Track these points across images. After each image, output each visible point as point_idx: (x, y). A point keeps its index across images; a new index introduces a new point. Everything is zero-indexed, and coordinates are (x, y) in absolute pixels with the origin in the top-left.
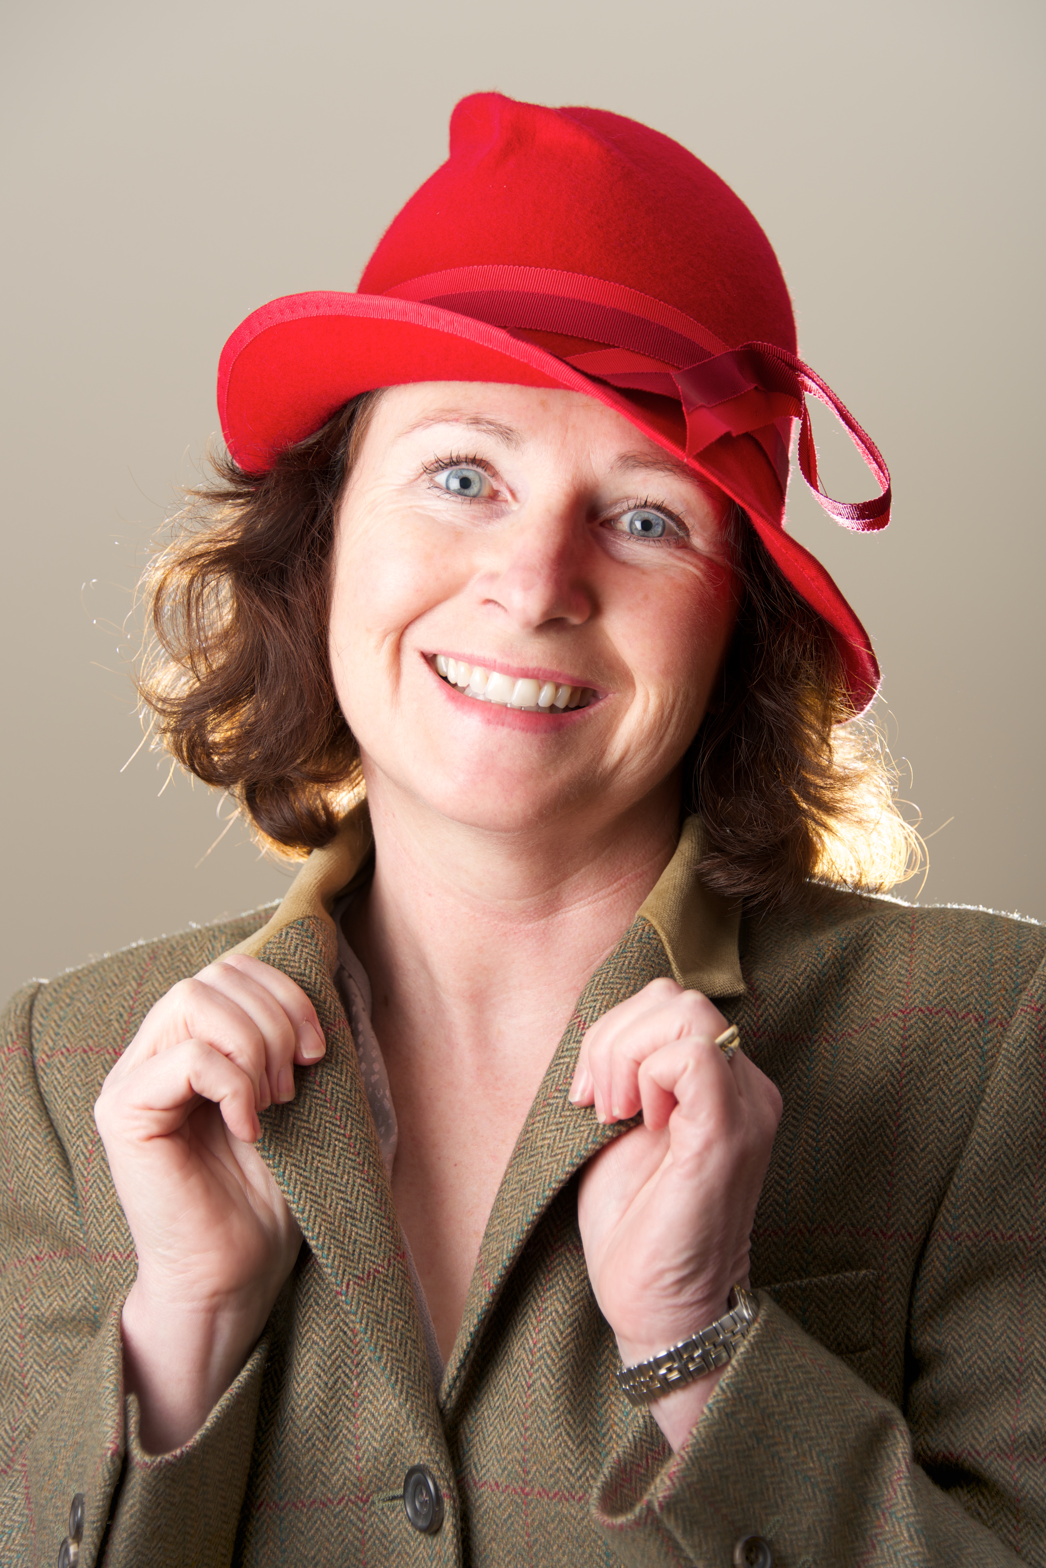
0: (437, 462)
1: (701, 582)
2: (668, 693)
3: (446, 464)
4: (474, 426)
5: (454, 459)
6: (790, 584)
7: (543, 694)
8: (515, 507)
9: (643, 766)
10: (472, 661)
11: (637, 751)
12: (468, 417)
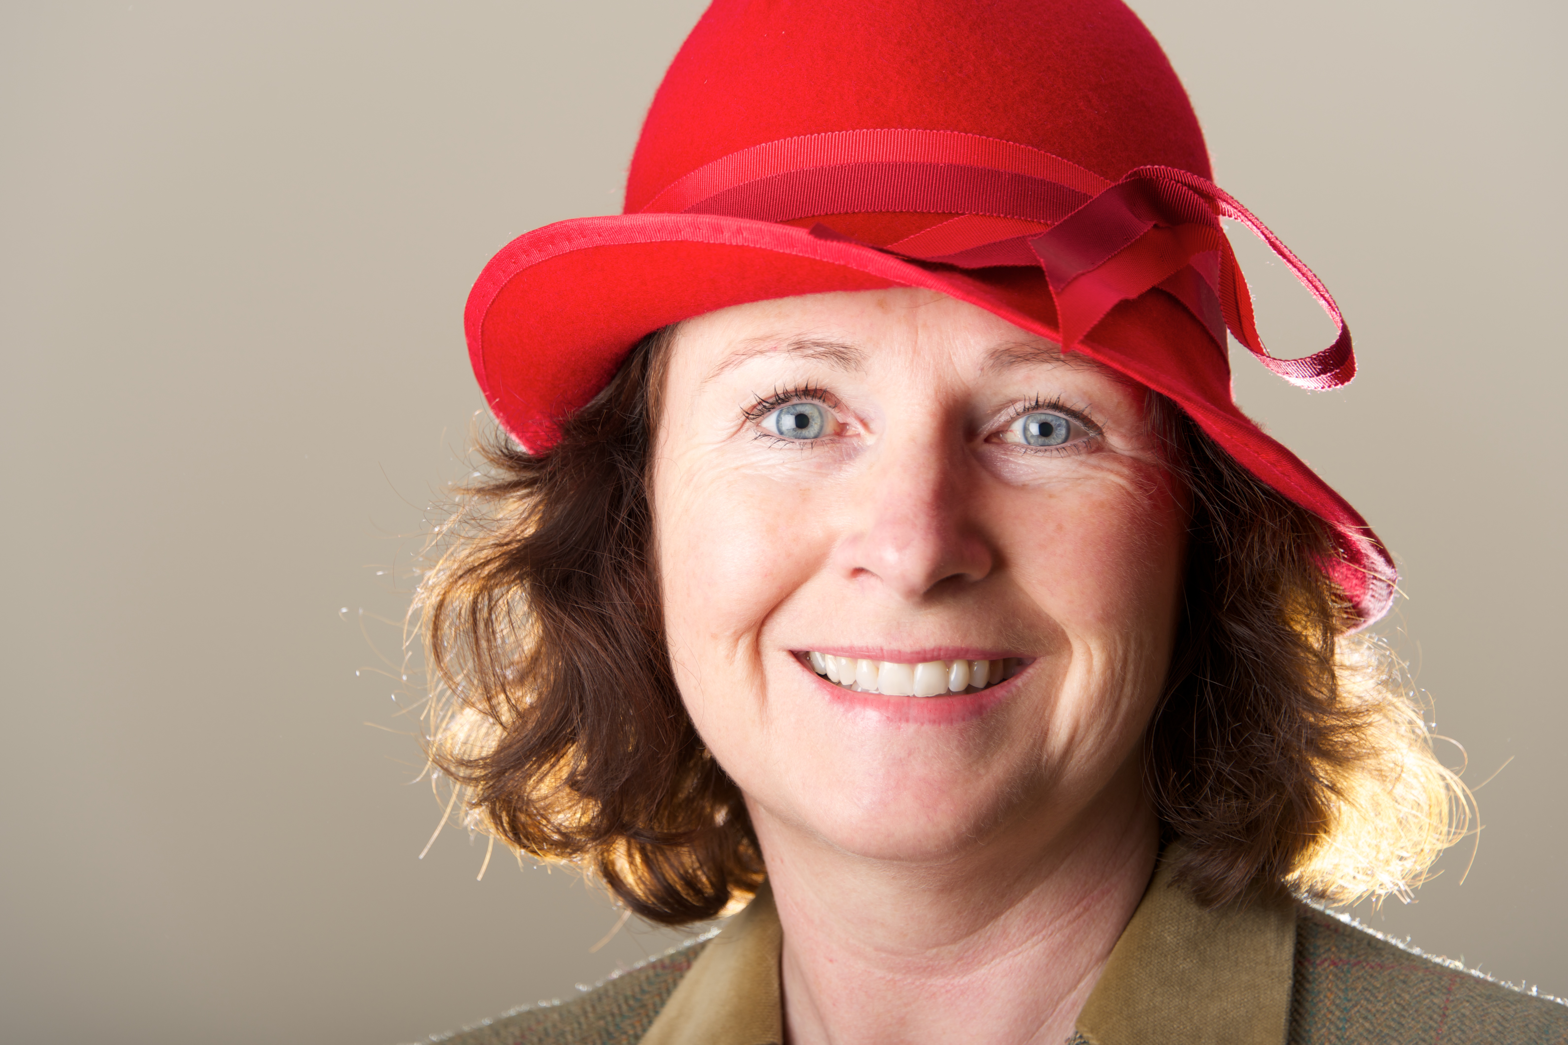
0: (759, 403)
1: (1128, 493)
2: (1115, 643)
3: (772, 404)
4: (799, 353)
5: (782, 396)
6: (1247, 472)
7: (953, 676)
8: (869, 440)
9: (1100, 744)
10: (854, 654)
11: (1089, 726)
12: (788, 342)
